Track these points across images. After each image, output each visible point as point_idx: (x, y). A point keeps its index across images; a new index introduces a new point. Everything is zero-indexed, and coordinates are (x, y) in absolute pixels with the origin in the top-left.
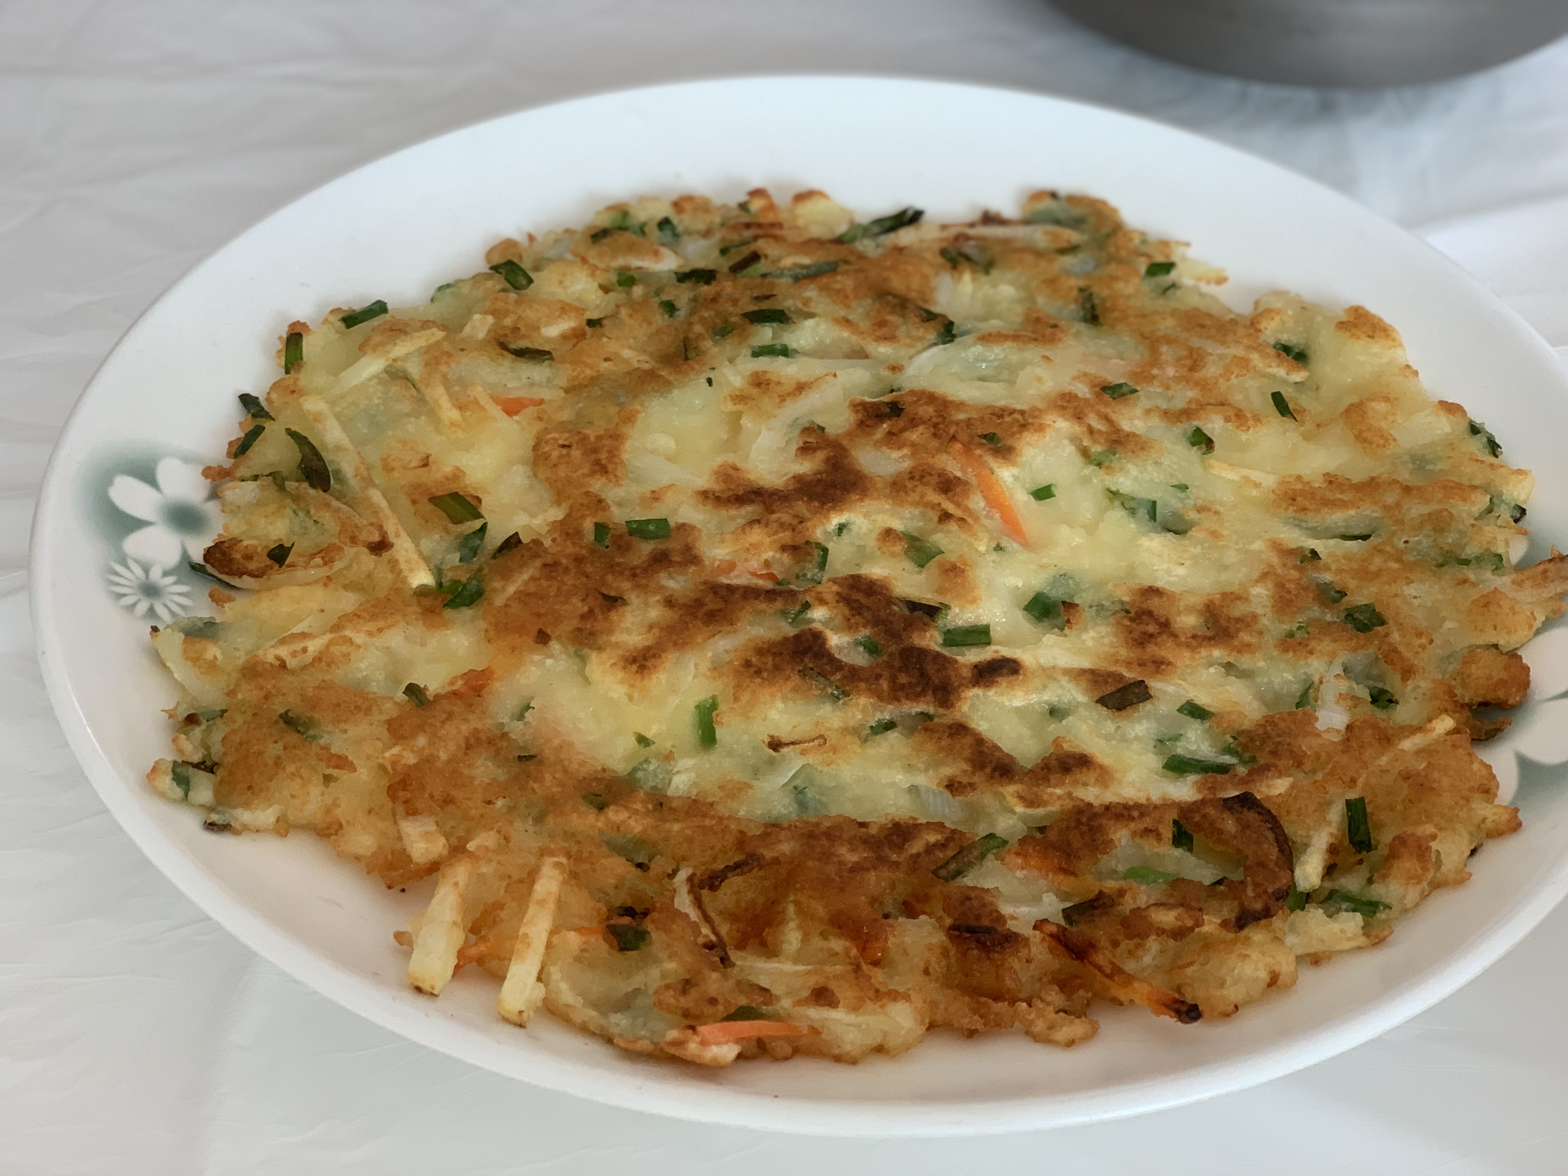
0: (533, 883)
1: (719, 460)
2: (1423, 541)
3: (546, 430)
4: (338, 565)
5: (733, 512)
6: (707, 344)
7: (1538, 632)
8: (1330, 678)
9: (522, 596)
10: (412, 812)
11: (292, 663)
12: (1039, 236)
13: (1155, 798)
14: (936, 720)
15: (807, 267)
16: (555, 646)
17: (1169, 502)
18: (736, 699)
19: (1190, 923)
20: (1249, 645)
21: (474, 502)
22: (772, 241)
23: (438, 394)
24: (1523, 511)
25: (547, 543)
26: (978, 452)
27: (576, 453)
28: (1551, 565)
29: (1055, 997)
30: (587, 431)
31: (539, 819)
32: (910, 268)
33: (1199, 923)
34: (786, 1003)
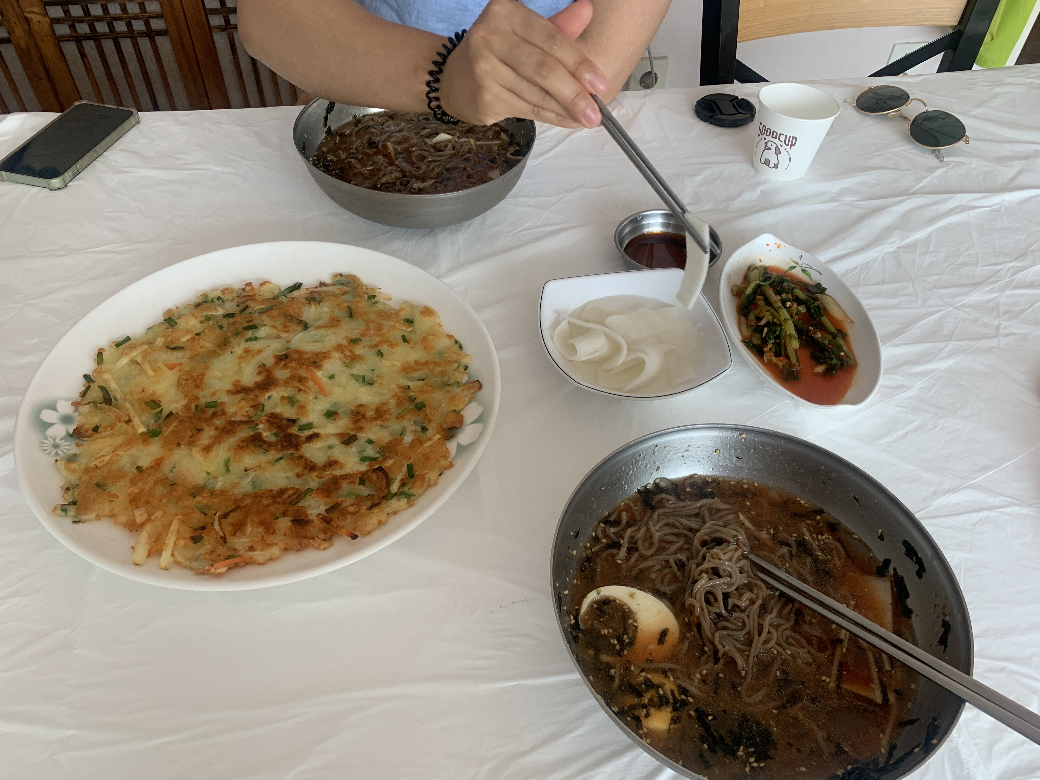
0: (170, 526)
1: (234, 379)
2: (438, 380)
3: (181, 375)
4: (116, 429)
5: (237, 396)
6: (231, 339)
7: (468, 404)
8: (410, 426)
9: (173, 432)
10: (137, 507)
11: (99, 465)
12: (335, 289)
13: (355, 471)
14: (295, 455)
15: (263, 309)
16: (183, 447)
17: (369, 375)
18: (235, 457)
19: (357, 510)
20: (387, 419)
21: (158, 402)
22: (252, 301)
23: (147, 367)
24: (467, 367)
25: (180, 413)
26: (311, 368)
27: (190, 382)
28: (471, 385)
29: (322, 536)
30: (193, 374)
31: (177, 503)
32: (295, 306)
33: (360, 510)
34: (242, 552)
